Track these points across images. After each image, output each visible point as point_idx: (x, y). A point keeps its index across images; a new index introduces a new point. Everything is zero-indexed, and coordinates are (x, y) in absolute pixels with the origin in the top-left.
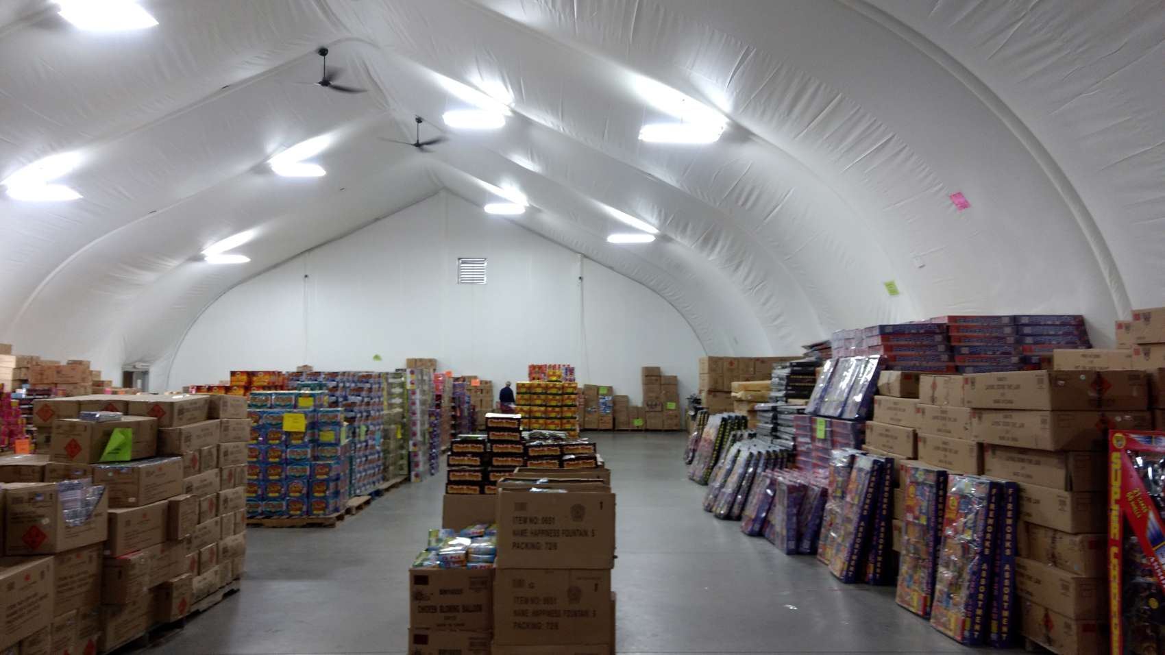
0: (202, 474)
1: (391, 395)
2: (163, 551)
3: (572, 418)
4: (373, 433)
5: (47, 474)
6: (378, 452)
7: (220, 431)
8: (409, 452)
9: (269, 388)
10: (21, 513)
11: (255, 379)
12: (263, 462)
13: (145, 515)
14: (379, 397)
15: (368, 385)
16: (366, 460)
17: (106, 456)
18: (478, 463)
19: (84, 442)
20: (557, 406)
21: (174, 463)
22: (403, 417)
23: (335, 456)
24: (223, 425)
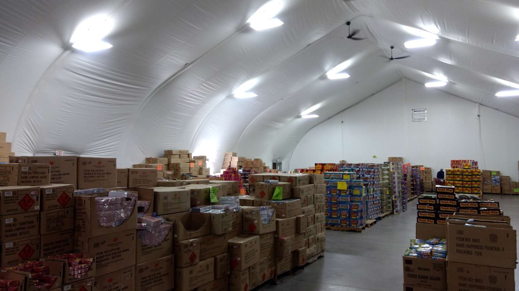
0: (308, 206)
1: (383, 174)
2: (295, 237)
3: (478, 187)
4: (376, 191)
5: (255, 204)
6: (379, 200)
7: (314, 189)
8: (393, 201)
9: (331, 171)
10: (248, 218)
11: (325, 167)
12: (330, 202)
13: (288, 222)
14: (378, 175)
15: (373, 170)
16: (374, 203)
17: (273, 198)
18: (433, 209)
19: (266, 191)
20: (469, 181)
21: (298, 201)
22: (389, 185)
23: (360, 201)
24: (315, 186)
